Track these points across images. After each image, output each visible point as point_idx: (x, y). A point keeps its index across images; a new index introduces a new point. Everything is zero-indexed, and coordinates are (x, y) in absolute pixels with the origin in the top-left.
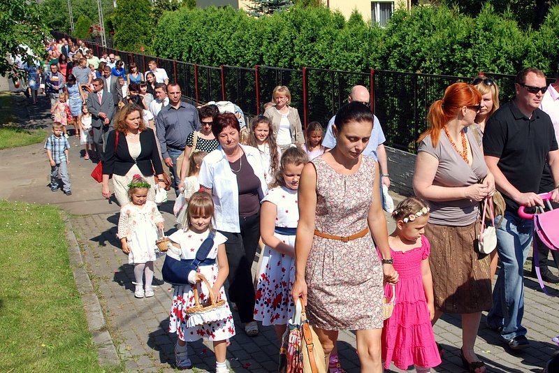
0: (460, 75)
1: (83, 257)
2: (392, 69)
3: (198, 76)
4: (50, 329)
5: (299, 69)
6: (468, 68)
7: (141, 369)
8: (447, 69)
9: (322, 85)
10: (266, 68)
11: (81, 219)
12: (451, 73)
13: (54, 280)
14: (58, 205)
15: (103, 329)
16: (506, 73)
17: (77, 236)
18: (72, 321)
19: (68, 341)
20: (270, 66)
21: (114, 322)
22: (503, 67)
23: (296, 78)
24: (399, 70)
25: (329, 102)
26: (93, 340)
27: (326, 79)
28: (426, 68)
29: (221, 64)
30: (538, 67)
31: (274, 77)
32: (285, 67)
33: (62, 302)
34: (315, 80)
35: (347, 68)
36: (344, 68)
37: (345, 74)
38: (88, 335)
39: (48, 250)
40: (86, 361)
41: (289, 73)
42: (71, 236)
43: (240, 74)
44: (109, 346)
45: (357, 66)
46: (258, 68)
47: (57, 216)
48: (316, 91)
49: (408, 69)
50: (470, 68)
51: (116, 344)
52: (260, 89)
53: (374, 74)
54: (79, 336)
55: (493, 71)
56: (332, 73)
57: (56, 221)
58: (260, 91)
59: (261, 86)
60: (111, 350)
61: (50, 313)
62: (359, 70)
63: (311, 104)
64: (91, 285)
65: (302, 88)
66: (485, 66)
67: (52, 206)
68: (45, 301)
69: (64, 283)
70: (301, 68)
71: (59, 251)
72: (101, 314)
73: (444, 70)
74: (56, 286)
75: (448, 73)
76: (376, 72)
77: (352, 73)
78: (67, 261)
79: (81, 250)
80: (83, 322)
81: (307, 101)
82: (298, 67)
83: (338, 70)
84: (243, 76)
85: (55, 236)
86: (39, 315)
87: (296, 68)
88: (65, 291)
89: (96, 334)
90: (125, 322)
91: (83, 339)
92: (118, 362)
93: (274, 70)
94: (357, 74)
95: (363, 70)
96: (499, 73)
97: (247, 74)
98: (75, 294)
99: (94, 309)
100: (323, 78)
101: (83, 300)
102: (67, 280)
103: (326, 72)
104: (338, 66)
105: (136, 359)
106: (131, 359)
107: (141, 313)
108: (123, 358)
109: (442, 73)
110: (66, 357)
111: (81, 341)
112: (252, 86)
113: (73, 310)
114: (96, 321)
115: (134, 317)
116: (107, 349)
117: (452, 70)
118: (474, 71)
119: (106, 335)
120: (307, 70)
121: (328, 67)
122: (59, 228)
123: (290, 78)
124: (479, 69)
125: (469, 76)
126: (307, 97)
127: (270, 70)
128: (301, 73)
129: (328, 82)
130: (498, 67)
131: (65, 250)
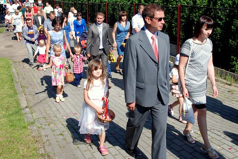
0: (170, 6)
1: (19, 78)
2: (142, 3)
3: (64, 6)
4: (6, 107)
5: (104, 3)
6: (174, 3)
7: (41, 123)
8: (165, 3)
9: (114, 10)
10: (91, 3)
11: (17, 63)
12: (167, 5)
13: (7, 87)
14: (9, 58)
15: (26, 107)
16: (190, 5)
17: (16, 70)
18: (14, 103)
19: (13, 111)
20: (93, 2)
21: (31, 105)
22: (188, 3)
23: (103, 6)
24: (145, 4)
25: (117, 17)
26: (23, 112)
27: (116, 7)
28: (157, 3)
29: (73, 1)
30: (203, 2)
31: (95, 7)
32: (99, 3)
33: (11, 96)
34: (111, 8)
35: (124, 3)
36: (123, 3)
37: (123, 5)
38: (21, 110)
39: (5, 76)
40: (20, 120)
41: (100, 5)
42: (14, 70)
43: (81, 5)
44: (29, 114)
45: (128, 2)
46: (88, 3)
47: (8, 62)
48: (111, 12)
49: (149, 3)
50: (175, 3)
51: (32, 113)
52: (89, 11)
53: (135, 5)
54: (17, 110)
55: (184, 4)
56: (118, 5)
57: (8, 64)
58: (89, 12)
59: (89, 10)
60: (29, 115)
61: (6, 100)
62: (129, 4)
63: (110, 18)
64: (22, 90)
65: (106, 11)
66: (181, 2)
67: (7, 58)
68: (4, 95)
69: (11, 88)
70: (105, 3)
71: (9, 76)
72: (26, 101)
73: (164, 4)
74: (8, 90)
75: (165, 5)
76: (136, 4)
77: (126, 5)
78: (12, 80)
79: (18, 76)
80: (19, 104)
81: (108, 16)
82: (104, 2)
83: (120, 4)
84: (82, 6)
85: (7, 70)
86: (2, 101)
87: (103, 3)
88: (12, 92)
89: (24, 109)
90: (35, 105)
91: (19, 111)
92: (33, 120)
93: (94, 4)
94: (128, 5)
95: (130, 4)
96: (187, 5)
97: (84, 5)
98: (16, 93)
99: (23, 99)
100: (114, 7)
101: (19, 95)
102: (12, 87)
103: (115, 5)
104: (120, 2)
105: (39, 119)
106: (37, 119)
107: (41, 101)
108: (34, 119)
109: (163, 5)
110: (12, 118)
111: (18, 111)
112: (85, 10)
113: (15, 99)
114: (24, 104)
115: (39, 103)
116: (28, 115)
117: (167, 4)
118: (176, 4)
119: (28, 109)
120: (108, 4)
121: (116, 2)
122: (9, 67)
123: (101, 7)
124: (178, 3)
125: (174, 6)
126: (108, 15)
127: (93, 4)
128: (105, 5)
129: (116, 9)
130: (186, 3)
131: (12, 76)
